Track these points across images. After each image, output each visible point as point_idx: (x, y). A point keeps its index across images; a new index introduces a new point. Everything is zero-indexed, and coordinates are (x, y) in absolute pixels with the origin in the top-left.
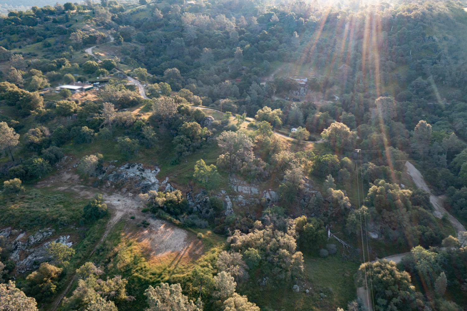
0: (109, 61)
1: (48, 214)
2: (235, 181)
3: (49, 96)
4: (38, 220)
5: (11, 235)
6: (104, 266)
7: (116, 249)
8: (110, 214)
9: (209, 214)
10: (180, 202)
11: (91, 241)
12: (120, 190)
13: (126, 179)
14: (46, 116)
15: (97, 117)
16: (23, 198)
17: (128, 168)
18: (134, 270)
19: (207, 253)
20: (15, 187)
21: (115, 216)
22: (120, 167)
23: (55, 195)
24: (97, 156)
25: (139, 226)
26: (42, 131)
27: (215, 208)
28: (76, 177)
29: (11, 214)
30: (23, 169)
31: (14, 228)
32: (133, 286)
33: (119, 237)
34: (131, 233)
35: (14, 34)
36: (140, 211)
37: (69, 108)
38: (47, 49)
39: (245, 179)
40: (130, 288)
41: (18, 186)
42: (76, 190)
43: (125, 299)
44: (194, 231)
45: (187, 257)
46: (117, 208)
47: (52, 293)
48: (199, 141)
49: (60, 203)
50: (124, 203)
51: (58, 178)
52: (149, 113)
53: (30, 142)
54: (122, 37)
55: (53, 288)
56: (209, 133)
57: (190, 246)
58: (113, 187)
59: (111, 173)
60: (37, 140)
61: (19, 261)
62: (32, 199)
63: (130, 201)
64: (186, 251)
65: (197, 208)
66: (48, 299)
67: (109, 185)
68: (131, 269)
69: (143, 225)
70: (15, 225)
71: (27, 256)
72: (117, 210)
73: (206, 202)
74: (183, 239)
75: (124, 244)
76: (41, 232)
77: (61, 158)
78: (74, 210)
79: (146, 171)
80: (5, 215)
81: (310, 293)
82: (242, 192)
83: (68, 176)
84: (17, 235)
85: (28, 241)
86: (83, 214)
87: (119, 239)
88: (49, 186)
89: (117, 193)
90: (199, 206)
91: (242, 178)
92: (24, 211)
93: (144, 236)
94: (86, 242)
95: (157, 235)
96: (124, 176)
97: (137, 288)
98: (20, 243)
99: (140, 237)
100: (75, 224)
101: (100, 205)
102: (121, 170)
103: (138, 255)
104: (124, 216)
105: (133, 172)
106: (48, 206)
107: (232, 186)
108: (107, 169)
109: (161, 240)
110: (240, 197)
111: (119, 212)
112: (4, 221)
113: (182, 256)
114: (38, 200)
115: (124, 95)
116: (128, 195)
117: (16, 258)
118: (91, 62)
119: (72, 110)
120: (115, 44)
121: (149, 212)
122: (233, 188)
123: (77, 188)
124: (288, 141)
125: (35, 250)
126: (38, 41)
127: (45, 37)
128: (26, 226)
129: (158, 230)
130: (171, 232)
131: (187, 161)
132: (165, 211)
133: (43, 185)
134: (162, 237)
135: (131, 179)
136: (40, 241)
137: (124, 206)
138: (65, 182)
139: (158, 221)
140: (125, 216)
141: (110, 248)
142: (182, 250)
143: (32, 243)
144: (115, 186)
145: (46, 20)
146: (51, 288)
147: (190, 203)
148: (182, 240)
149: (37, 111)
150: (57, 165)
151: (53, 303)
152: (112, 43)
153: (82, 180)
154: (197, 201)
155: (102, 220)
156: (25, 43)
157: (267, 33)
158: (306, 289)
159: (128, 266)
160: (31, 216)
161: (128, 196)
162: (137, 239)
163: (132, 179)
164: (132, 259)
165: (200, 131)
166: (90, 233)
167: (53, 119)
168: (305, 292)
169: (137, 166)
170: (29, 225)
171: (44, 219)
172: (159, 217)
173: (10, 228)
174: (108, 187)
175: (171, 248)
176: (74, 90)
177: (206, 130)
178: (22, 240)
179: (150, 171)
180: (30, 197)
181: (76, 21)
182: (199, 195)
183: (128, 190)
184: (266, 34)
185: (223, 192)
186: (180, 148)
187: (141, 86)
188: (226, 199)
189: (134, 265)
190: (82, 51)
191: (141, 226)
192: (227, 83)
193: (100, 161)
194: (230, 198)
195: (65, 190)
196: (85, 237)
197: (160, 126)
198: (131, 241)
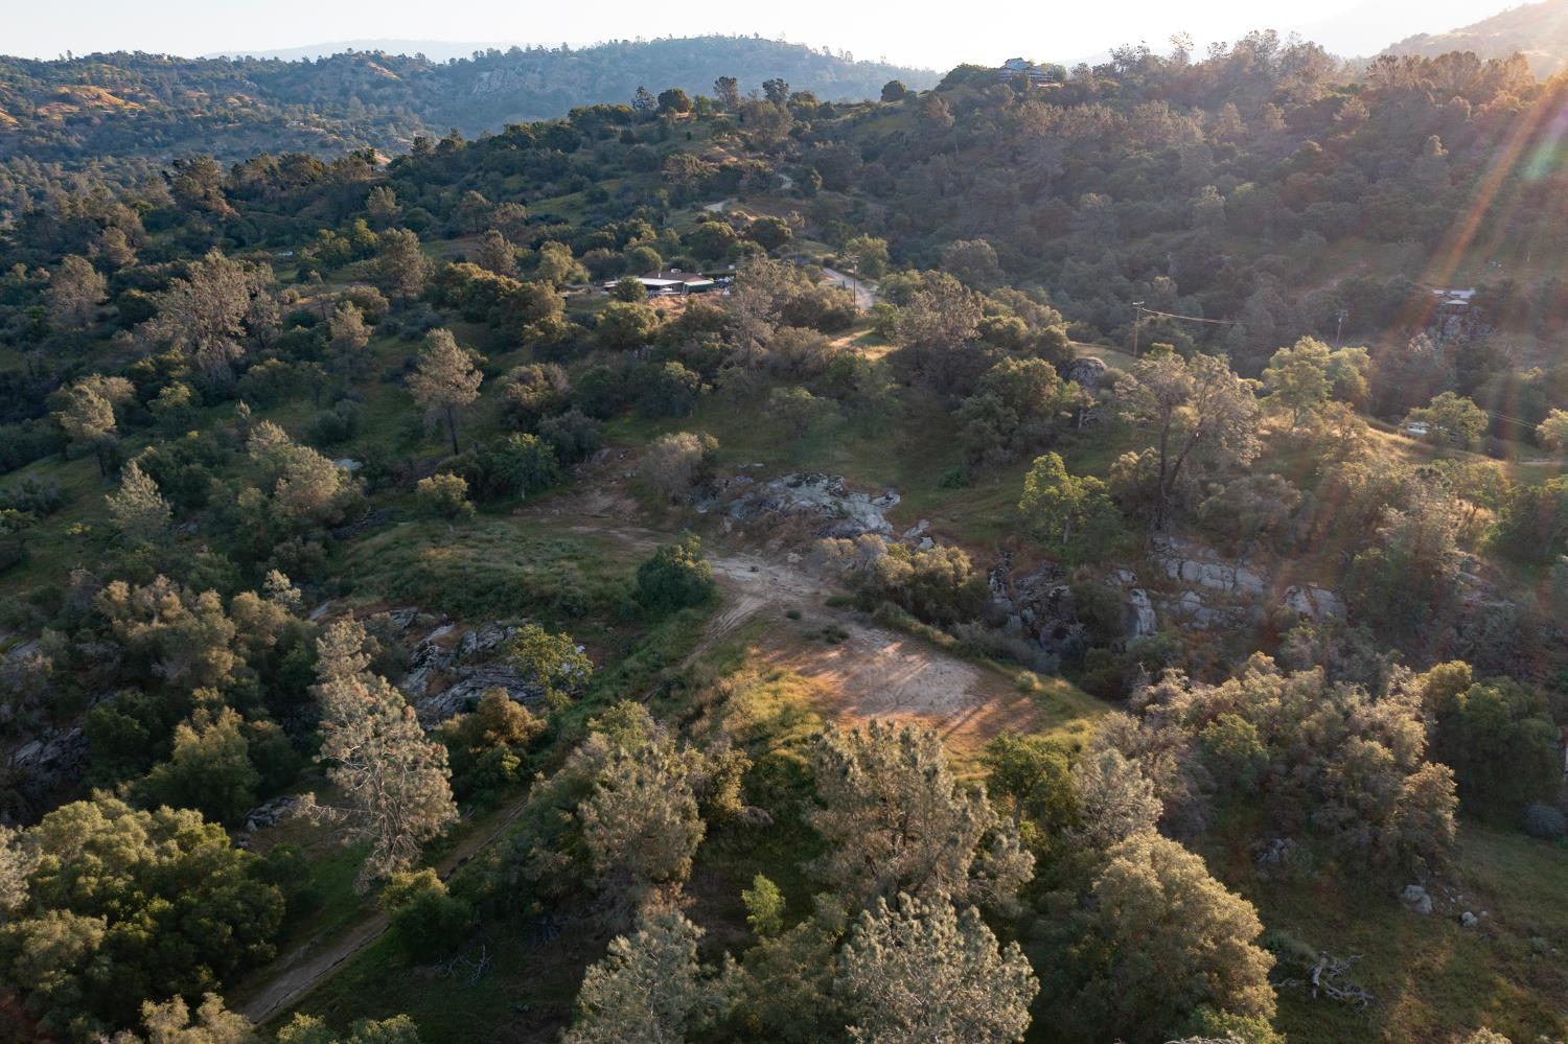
0: (772, 221)
1: (527, 579)
2: (1175, 546)
3: (582, 303)
4: (499, 594)
5: (413, 625)
6: (681, 727)
7: (726, 684)
8: (722, 600)
9: (1067, 640)
10: (961, 585)
11: (647, 662)
12: (761, 545)
13: (785, 513)
14: (566, 342)
15: (714, 341)
16: (466, 537)
17: (797, 485)
18: (781, 741)
19: (1048, 730)
20: (447, 497)
21: (737, 606)
22: (771, 481)
23: (559, 540)
24: (702, 439)
25: (811, 637)
26: (546, 378)
27: (1090, 621)
28: (629, 505)
29: (423, 571)
30: (477, 462)
31: (427, 610)
32: (768, 782)
33: (740, 656)
34: (783, 652)
35: (512, 174)
36: (821, 602)
37: (636, 326)
38: (594, 207)
39: (1213, 543)
40: (758, 789)
41: (456, 497)
42: (621, 536)
43: (735, 813)
44: (1004, 670)
45: (972, 734)
46: (743, 587)
47: (503, 779)
48: (1049, 421)
49: (569, 558)
50: (768, 578)
51: (577, 505)
52: (881, 348)
53: (508, 403)
54: (821, 173)
55: (511, 762)
56: (1086, 401)
57: (988, 708)
58: (741, 534)
59: (739, 497)
60: (529, 397)
61: (423, 697)
62: (490, 541)
63: (791, 575)
64: (969, 717)
65: (1024, 619)
66: (488, 794)
67: (729, 529)
68: (770, 736)
69: (826, 637)
70: (429, 601)
71: (449, 685)
72: (742, 593)
73: (1057, 598)
74: (963, 685)
75: (755, 675)
76: (499, 627)
77: (593, 450)
78: (607, 580)
79: (855, 497)
80: (408, 572)
81: (1481, 927)
82: (1198, 582)
83: (605, 502)
84: (432, 628)
85: (460, 646)
86: (634, 589)
87: (740, 661)
88: (544, 521)
89: (751, 552)
90: (1029, 613)
91: (1201, 538)
92: (460, 565)
93: (827, 666)
94: (631, 663)
95: (870, 667)
96: (780, 506)
97: (781, 789)
98: (437, 648)
99: (810, 665)
100: (605, 617)
101: (690, 564)
102: (772, 490)
103: (797, 707)
104: (766, 610)
105: (812, 497)
106: (532, 561)
107: (1163, 561)
108: (726, 484)
109: (884, 681)
110: (1191, 600)
111: (749, 599)
112: (401, 587)
113: (954, 729)
114: (506, 546)
115: (806, 294)
116: (786, 559)
117: (416, 688)
118: (717, 225)
119: (643, 332)
120: (793, 193)
121: (851, 607)
122: (1164, 567)
123: (626, 533)
124: (1396, 443)
125: (474, 672)
126: (575, 188)
127: (594, 178)
128: (459, 606)
129: (875, 654)
130: (918, 664)
131: (998, 480)
132: (904, 607)
133: (529, 518)
134: (887, 675)
135: (803, 513)
136: (493, 647)
137: (767, 584)
138: (596, 517)
139: (876, 633)
140: (771, 608)
141: (705, 679)
142: (956, 714)
143: (468, 650)
144: (746, 531)
145: (606, 135)
146: (502, 760)
147: (997, 601)
148: (959, 690)
149: (542, 327)
150: (578, 470)
151: (502, 811)
152: (786, 190)
153: (645, 514)
154: (1023, 597)
155: (691, 611)
156: (538, 194)
157: (1319, 149)
158: (1463, 910)
159: (759, 726)
160: (478, 581)
161: (784, 562)
162: (799, 668)
163: (806, 512)
164: (777, 711)
165: (1052, 391)
166: (649, 642)
167: (584, 357)
168: (1460, 920)
169: (826, 481)
170: (469, 602)
171: (516, 591)
172: (885, 624)
173: (414, 609)
174: (725, 535)
175: (918, 704)
176: (657, 288)
177: (1074, 391)
178: (440, 641)
179: (866, 497)
180: (485, 536)
181: (689, 137)
182: (1032, 578)
183: (788, 544)
184: (1317, 153)
185: (1124, 575)
186: (979, 431)
187: (863, 290)
188: (1136, 600)
189: (779, 728)
190: (694, 207)
191: (818, 637)
192: (1161, 285)
193: (709, 459)
194: (1148, 596)
195: (591, 533)
196: (630, 653)
197: (914, 382)
198: (778, 668)
